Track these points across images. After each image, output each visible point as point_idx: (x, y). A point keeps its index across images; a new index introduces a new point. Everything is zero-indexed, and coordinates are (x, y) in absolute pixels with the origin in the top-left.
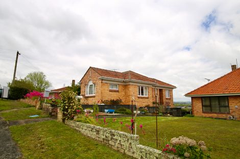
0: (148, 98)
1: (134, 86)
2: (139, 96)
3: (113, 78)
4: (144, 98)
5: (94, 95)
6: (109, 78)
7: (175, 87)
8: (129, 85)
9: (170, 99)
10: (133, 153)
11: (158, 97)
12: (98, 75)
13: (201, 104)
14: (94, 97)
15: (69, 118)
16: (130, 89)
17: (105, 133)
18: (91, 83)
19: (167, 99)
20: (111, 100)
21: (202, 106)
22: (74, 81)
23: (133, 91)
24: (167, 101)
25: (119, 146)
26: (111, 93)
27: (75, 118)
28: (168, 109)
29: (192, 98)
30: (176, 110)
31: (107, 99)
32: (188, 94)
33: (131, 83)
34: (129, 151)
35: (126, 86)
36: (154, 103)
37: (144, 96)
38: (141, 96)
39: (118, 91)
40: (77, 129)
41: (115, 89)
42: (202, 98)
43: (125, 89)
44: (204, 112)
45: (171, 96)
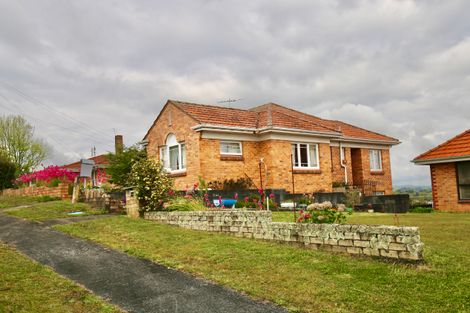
0: (318, 173)
1: (282, 145)
2: (295, 168)
3: (227, 127)
4: (308, 172)
5: (184, 170)
6: (219, 126)
7: (397, 142)
8: (269, 140)
9: (382, 174)
10: (264, 234)
11: (348, 168)
12: (191, 121)
13: (453, 182)
14: (183, 175)
15: (152, 207)
16: (272, 152)
17: (223, 218)
18: (173, 142)
19: (373, 174)
20: (225, 181)
21: (458, 185)
22: (119, 139)
23: (280, 156)
24: (374, 179)
25: (245, 230)
26: (224, 163)
27: (166, 205)
28: (370, 197)
29: (433, 167)
30: (393, 202)
31: (215, 179)
32: (422, 156)
33: (273, 137)
34: (259, 233)
35: (260, 144)
36: (335, 185)
37: (309, 168)
38: (300, 168)
39: (241, 159)
40: (172, 223)
41: (233, 153)
42: (458, 167)
43: (259, 152)
44: (461, 202)
45: (386, 166)
